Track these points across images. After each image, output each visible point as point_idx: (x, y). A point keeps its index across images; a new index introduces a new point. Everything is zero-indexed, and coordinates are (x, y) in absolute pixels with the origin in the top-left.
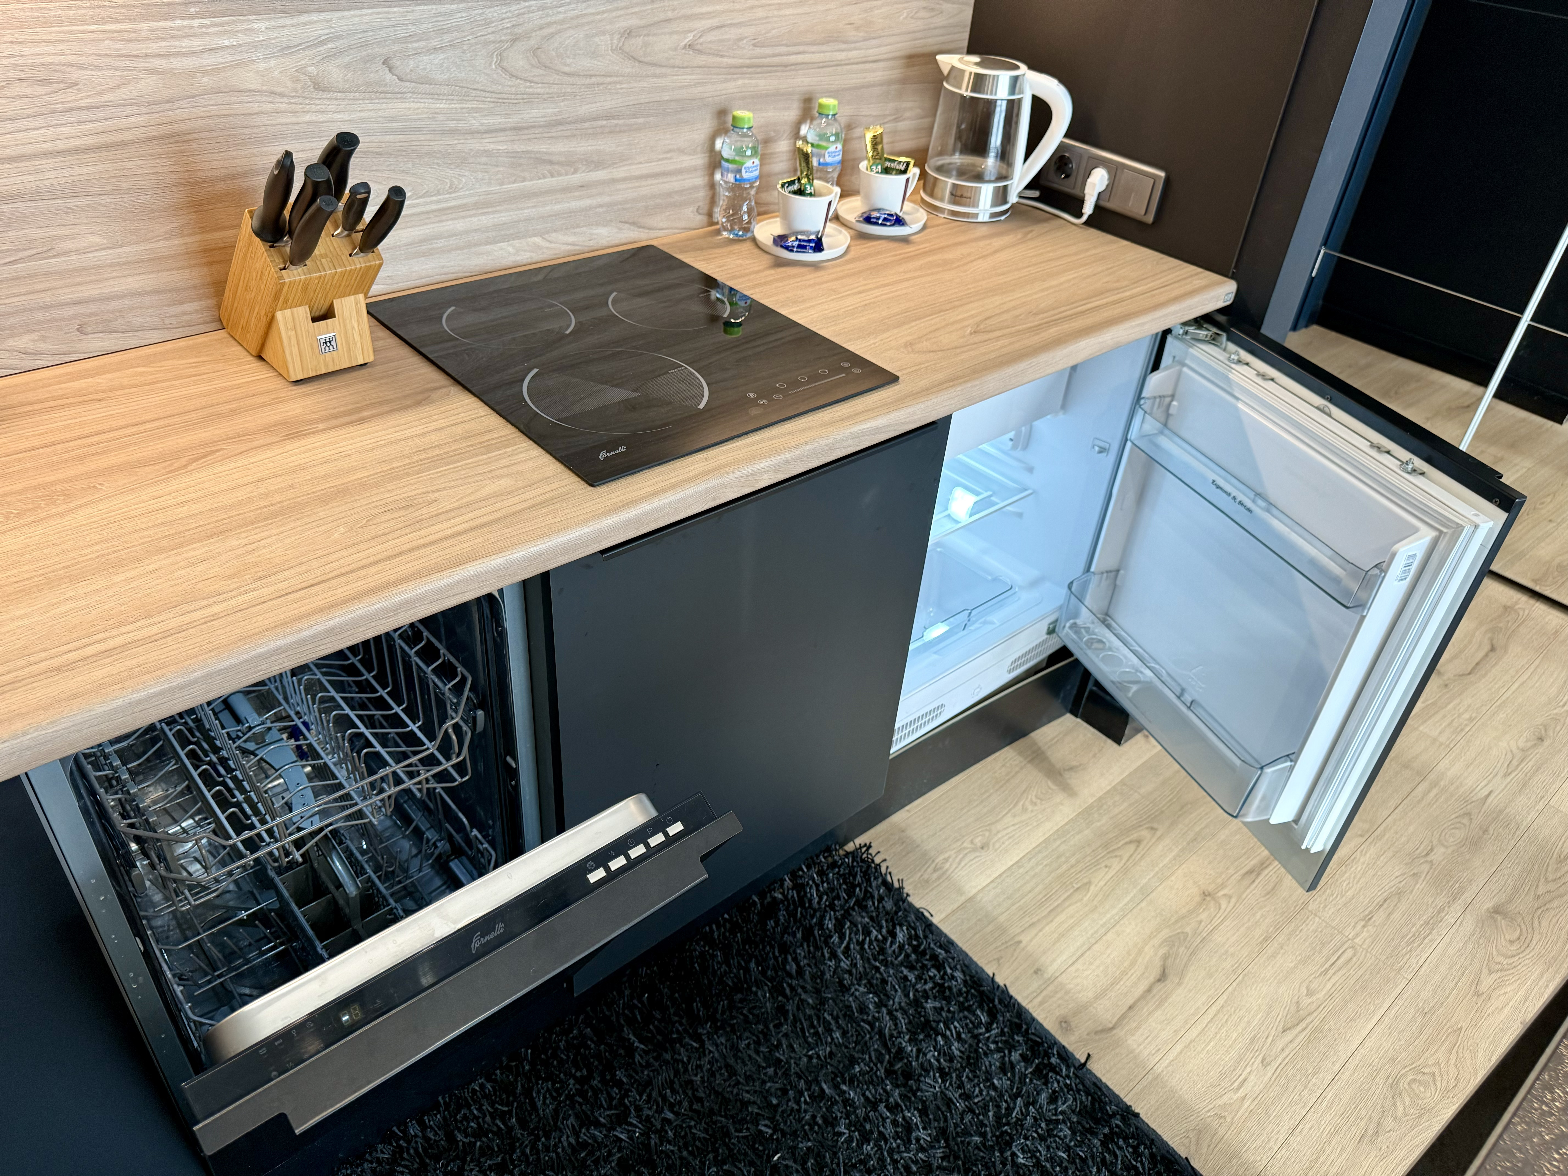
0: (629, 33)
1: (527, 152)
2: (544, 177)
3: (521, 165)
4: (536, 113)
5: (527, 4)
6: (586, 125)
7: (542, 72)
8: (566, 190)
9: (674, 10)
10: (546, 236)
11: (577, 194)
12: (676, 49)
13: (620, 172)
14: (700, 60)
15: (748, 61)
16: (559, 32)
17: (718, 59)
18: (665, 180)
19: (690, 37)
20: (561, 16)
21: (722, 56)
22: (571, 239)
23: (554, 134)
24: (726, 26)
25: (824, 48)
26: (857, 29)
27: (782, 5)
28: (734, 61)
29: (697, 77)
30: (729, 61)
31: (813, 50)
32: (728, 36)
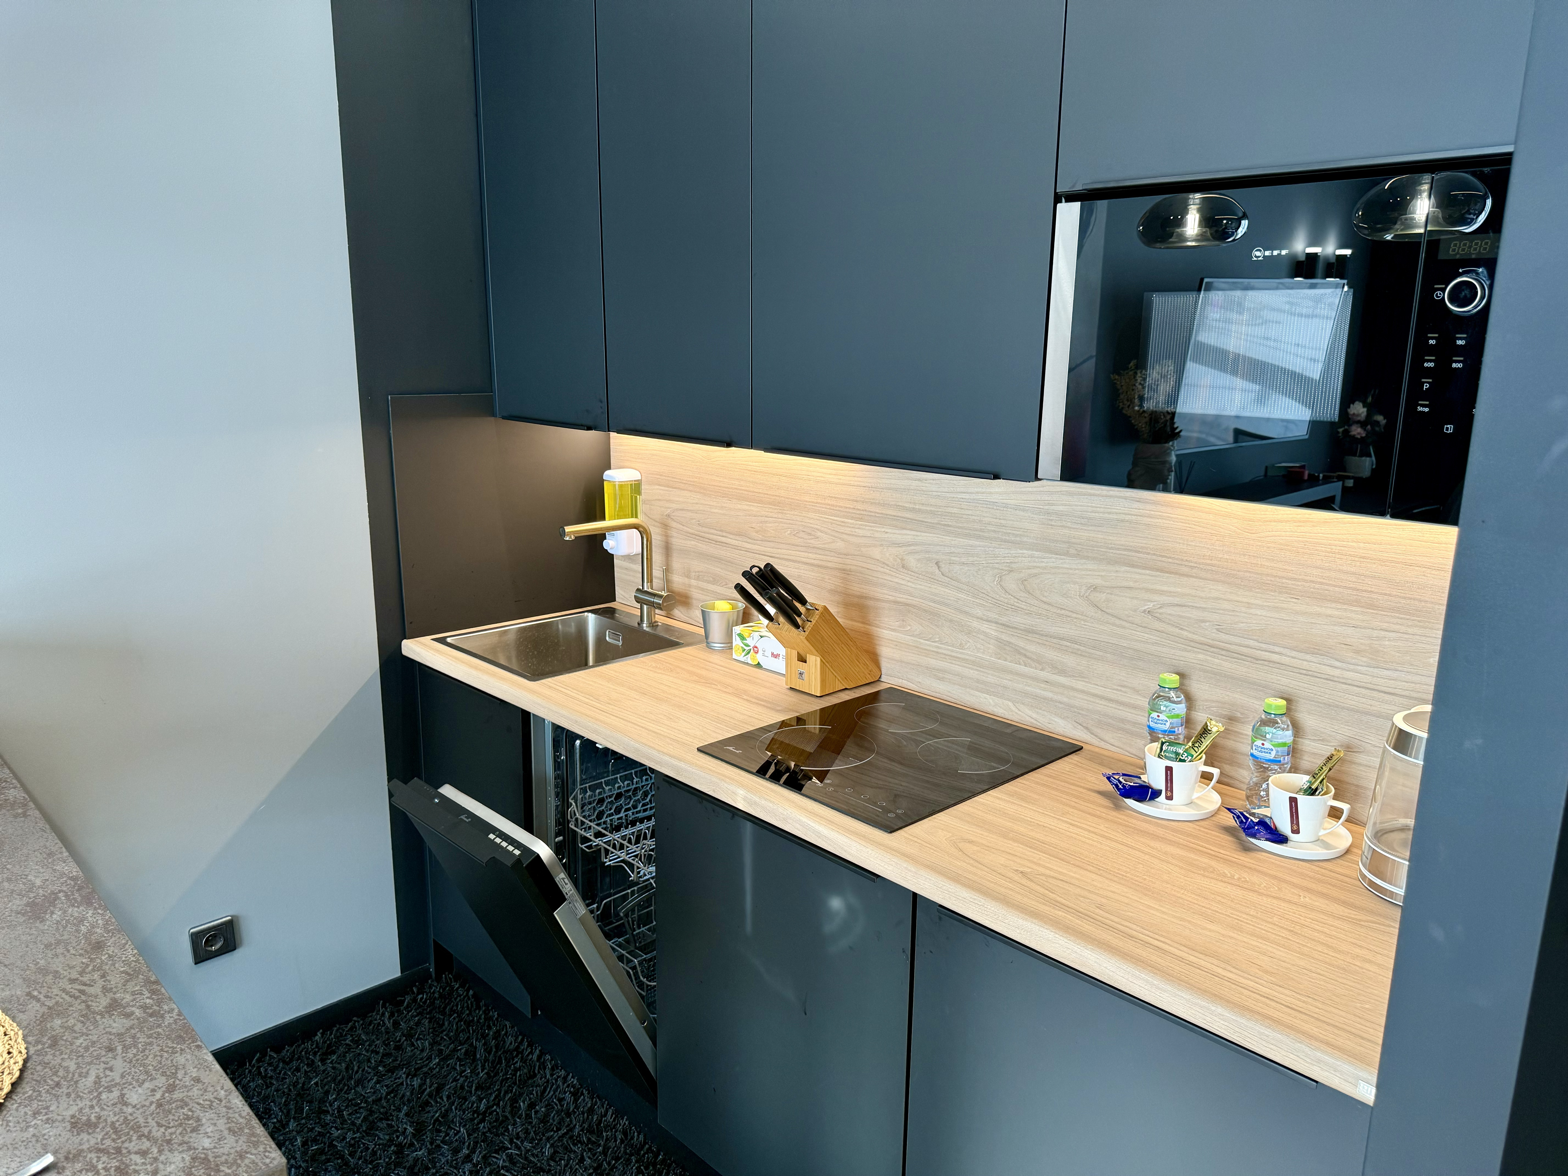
0: (1095, 588)
1: (1010, 643)
2: (1020, 664)
3: (1005, 649)
4: (1019, 620)
5: (1021, 552)
6: (1055, 641)
7: (1026, 596)
8: (1035, 679)
9: (1136, 582)
10: (1017, 704)
11: (1043, 685)
12: (1135, 611)
13: (1080, 685)
14: (1157, 625)
15: (1211, 642)
16: (1042, 573)
17: (1177, 630)
18: (1118, 707)
19: (1151, 605)
20: (1043, 564)
21: (1182, 629)
22: (1034, 716)
23: (1029, 638)
24: (1188, 606)
25: (1308, 657)
26: (1358, 652)
27: (1252, 604)
28: (1195, 637)
29: (1155, 638)
30: (1190, 635)
31: (1293, 655)
32: (1190, 615)
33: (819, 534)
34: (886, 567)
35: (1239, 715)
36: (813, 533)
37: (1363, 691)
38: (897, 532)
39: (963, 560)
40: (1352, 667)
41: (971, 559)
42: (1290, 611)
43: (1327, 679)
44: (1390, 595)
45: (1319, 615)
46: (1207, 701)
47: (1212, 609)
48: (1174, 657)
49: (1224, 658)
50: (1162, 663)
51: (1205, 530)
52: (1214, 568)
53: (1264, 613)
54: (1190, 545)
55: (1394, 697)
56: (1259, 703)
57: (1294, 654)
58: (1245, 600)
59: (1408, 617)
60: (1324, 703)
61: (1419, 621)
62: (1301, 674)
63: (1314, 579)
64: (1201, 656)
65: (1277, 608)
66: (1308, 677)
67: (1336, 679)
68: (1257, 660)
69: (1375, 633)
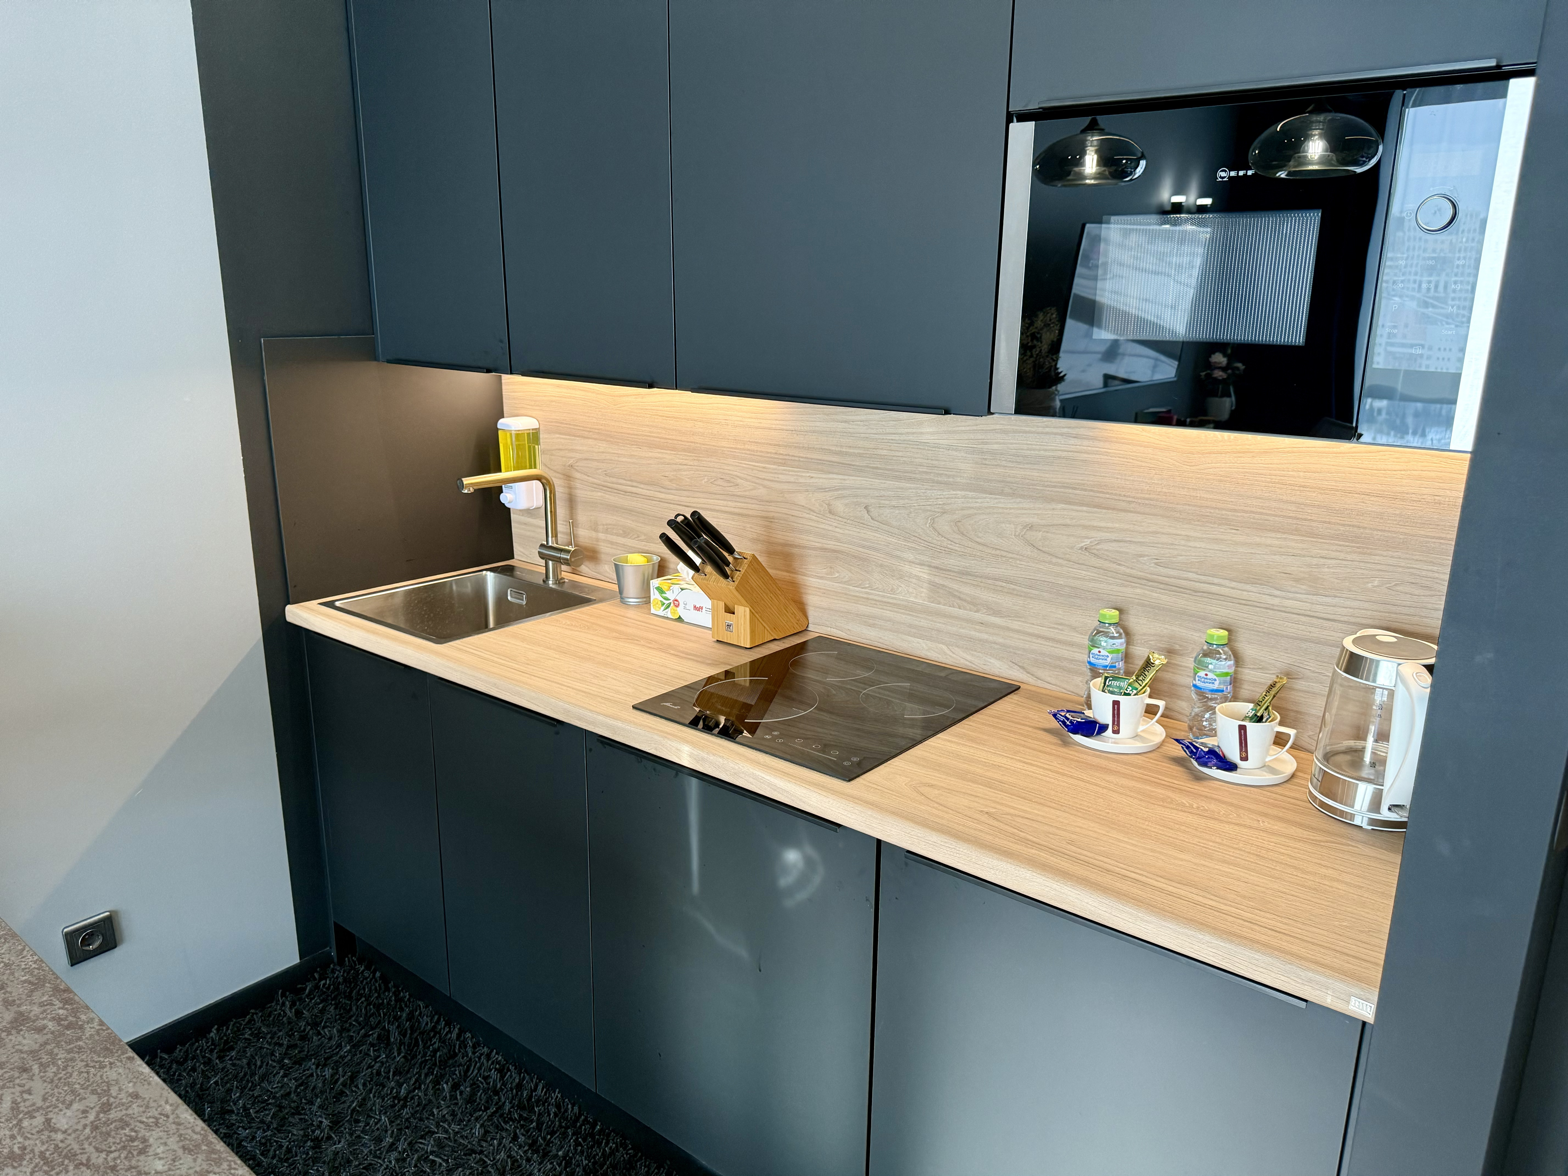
0: (1031, 527)
1: (943, 586)
2: (954, 607)
3: (938, 592)
4: (952, 562)
5: (954, 492)
6: (990, 581)
7: (960, 537)
8: (968, 621)
9: (1072, 519)
10: (950, 647)
11: (977, 627)
12: (1072, 548)
13: (1016, 625)
14: (1094, 561)
15: (1149, 576)
16: (976, 514)
17: (1115, 566)
18: (1055, 646)
19: (1087, 542)
20: (978, 505)
21: (1119, 565)
22: (969, 657)
23: (964, 580)
24: (1125, 541)
25: (1248, 587)
26: (1297, 580)
27: (1191, 537)
28: (1133, 572)
29: (1092, 574)
30: (1128, 571)
31: (1232, 586)
32: (1127, 550)
33: (739, 481)
34: (812, 513)
35: (1177, 647)
36: (732, 480)
37: (1303, 619)
38: (824, 476)
39: (894, 503)
40: (1291, 595)
41: (902, 502)
42: (1230, 542)
43: (1266, 608)
44: (1329, 523)
45: (1259, 545)
46: (1144, 634)
47: (1150, 543)
48: (1111, 593)
49: (1163, 591)
50: (1099, 599)
51: (1143, 464)
52: (1152, 502)
53: (1203, 545)
54: (1128, 480)
55: (1333, 623)
56: (1198, 635)
57: (1234, 584)
58: (1183, 533)
59: (1347, 544)
60: (1264, 632)
61: (1358, 548)
62: (1241, 604)
63: (1253, 509)
64: (1138, 591)
65: (1216, 539)
66: (1247, 607)
67: (1276, 608)
68: (1196, 592)
69: (1315, 561)
